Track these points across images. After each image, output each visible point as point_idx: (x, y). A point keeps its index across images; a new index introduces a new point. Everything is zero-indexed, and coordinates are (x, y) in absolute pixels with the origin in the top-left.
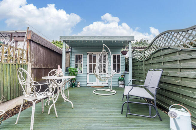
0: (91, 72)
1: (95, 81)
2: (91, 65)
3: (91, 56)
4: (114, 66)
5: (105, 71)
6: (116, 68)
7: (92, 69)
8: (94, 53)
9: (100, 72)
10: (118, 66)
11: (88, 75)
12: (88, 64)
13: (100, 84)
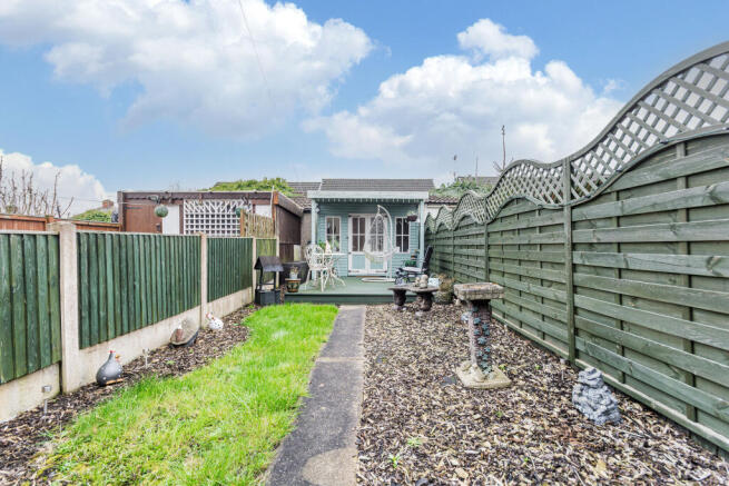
0: (355, 249)
1: (363, 266)
2: (355, 239)
3: (355, 220)
4: (399, 239)
5: (380, 248)
6: (403, 242)
7: (358, 244)
8: (362, 216)
9: (373, 249)
10: (406, 239)
11: (350, 256)
12: (350, 235)
13: (373, 272)
